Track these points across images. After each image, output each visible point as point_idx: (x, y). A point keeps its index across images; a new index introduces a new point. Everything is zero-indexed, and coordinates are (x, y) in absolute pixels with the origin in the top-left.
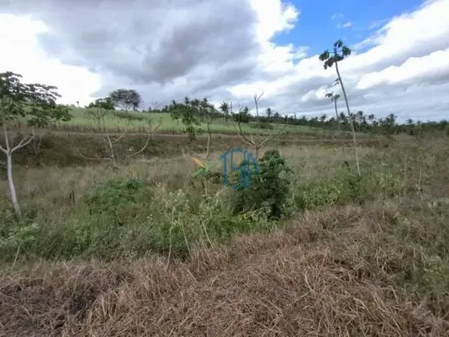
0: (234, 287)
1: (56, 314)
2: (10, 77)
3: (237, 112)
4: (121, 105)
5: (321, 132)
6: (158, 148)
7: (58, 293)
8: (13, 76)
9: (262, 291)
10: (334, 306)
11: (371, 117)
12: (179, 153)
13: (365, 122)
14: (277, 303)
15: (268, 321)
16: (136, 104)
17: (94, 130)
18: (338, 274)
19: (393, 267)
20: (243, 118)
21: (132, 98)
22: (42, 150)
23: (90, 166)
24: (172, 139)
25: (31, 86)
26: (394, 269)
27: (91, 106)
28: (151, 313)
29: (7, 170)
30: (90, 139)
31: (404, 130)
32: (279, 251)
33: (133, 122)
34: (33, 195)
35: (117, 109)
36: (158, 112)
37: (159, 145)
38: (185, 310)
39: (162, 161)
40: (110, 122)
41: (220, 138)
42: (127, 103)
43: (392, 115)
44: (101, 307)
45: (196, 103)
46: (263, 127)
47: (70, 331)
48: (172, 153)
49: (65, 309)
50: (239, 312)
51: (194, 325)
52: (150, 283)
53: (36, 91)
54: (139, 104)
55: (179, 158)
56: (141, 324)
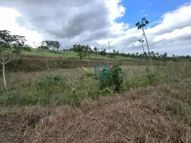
0: (100, 116)
1: (22, 126)
2: (5, 32)
3: (100, 51)
4: (52, 47)
5: (136, 59)
6: (67, 65)
7: (23, 118)
8: (7, 32)
9: (112, 117)
10: (144, 122)
11: (157, 54)
12: (76, 67)
13: (155, 56)
14: (119, 122)
15: (115, 129)
16: (58, 47)
17: (40, 57)
18: (145, 111)
19: (168, 109)
20: (103, 53)
21: (56, 44)
22: (18, 65)
23: (38, 71)
24: (73, 62)
25: (14, 36)
26: (169, 109)
27: (39, 47)
28: (63, 126)
29: (2, 73)
30: (38, 61)
31: (171, 59)
32: (119, 103)
33: (56, 54)
34: (13, 83)
35: (50, 49)
36: (68, 50)
37: (68, 64)
38: (78, 124)
39: (69, 70)
40: (47, 54)
41: (93, 61)
42: (54, 46)
43: (166, 53)
44: (42, 124)
45: (83, 47)
46: (111, 57)
47: (28, 133)
48: (73, 67)
49: (26, 124)
50: (102, 125)
51: (82, 130)
52: (63, 113)
53: (16, 38)
54: (60, 47)
55: (76, 69)
56: (59, 130)
